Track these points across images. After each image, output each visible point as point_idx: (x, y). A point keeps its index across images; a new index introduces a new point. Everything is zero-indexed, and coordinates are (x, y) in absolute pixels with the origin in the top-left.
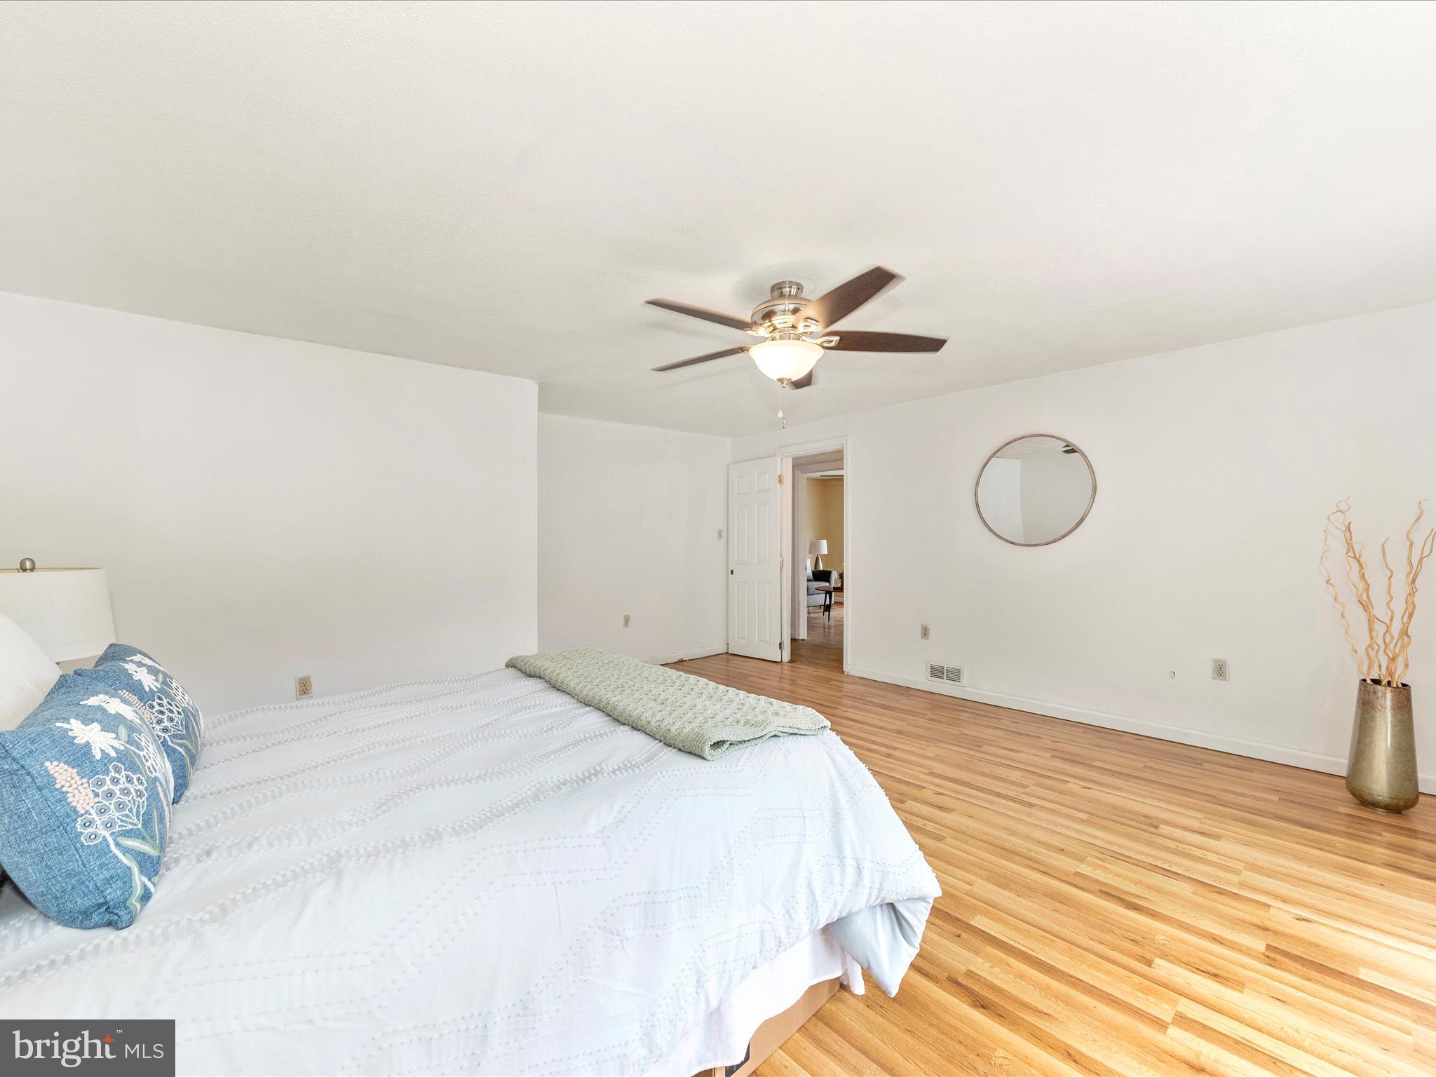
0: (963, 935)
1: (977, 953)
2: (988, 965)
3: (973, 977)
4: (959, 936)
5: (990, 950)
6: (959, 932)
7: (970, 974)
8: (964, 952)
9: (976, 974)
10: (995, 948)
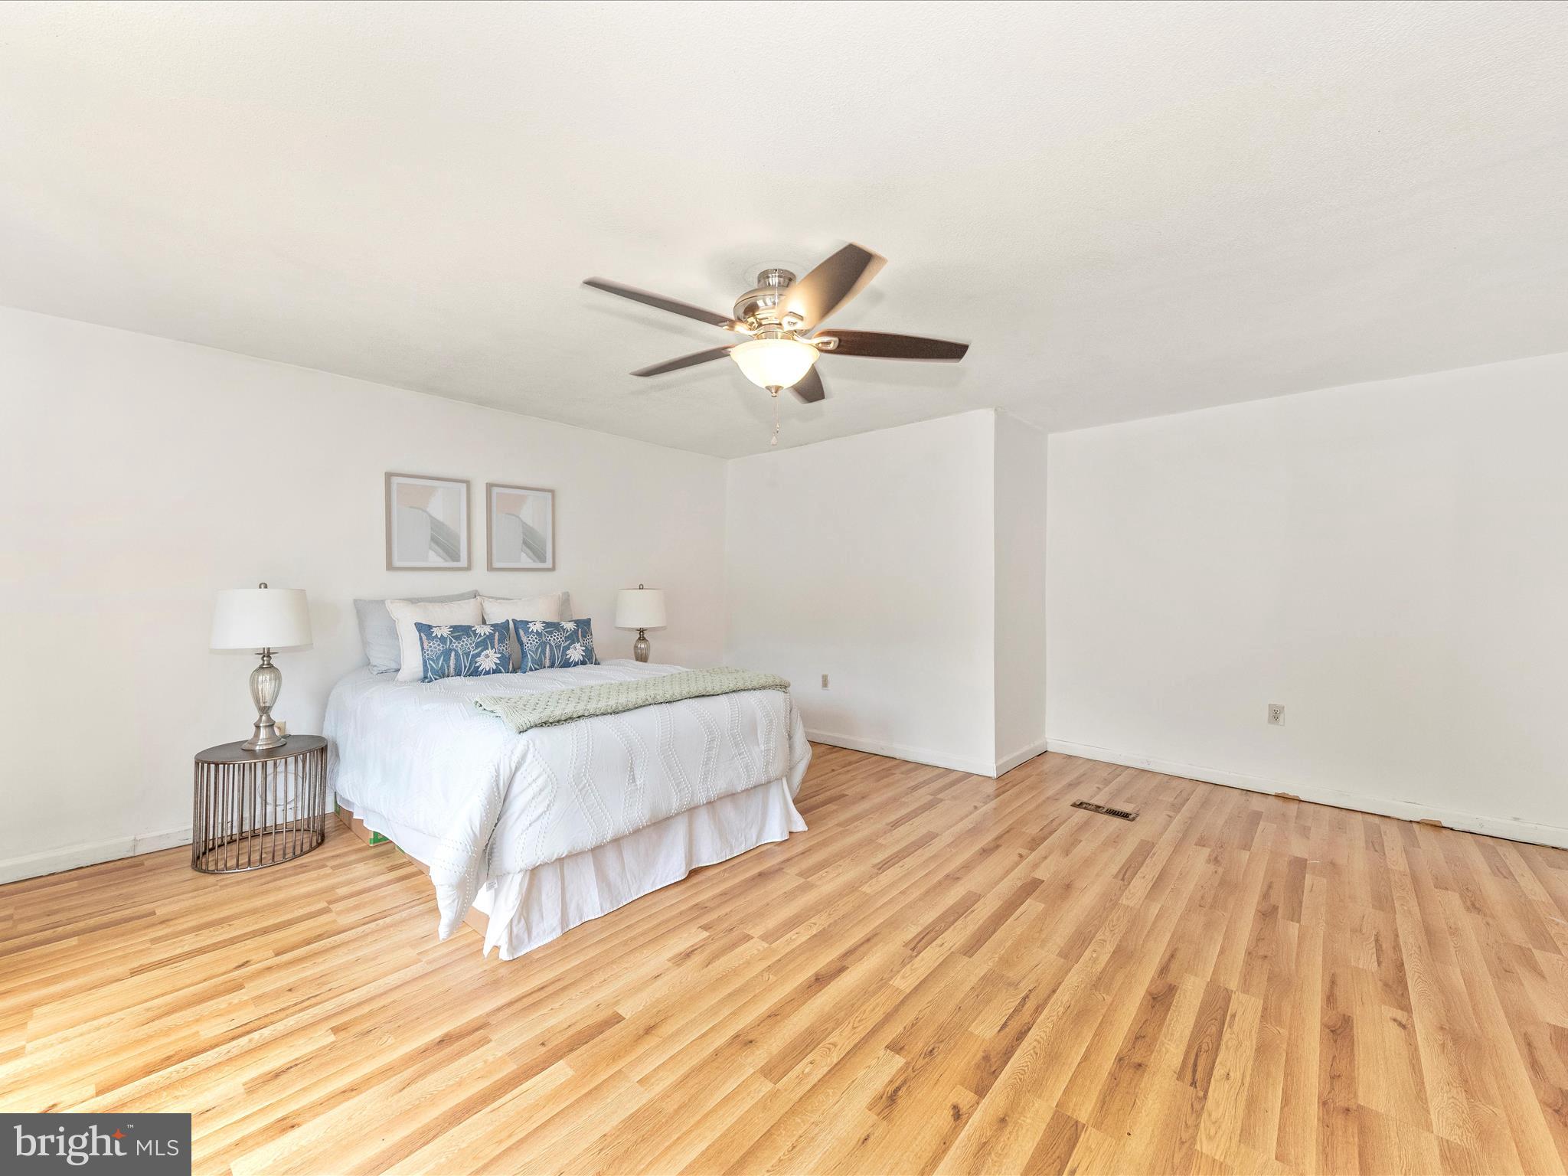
0: (544, 1050)
1: (512, 1054)
2: (491, 1059)
3: (480, 1041)
4: (543, 1044)
5: (511, 1067)
6: (549, 1046)
7: (486, 1041)
8: (516, 1043)
9: (482, 1046)
10: (511, 1073)
